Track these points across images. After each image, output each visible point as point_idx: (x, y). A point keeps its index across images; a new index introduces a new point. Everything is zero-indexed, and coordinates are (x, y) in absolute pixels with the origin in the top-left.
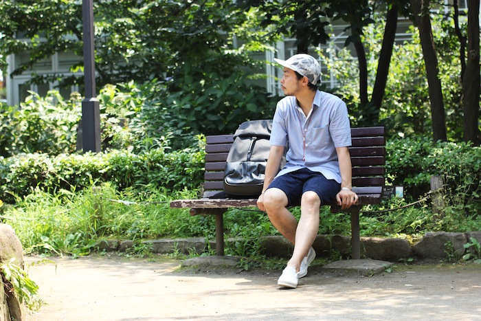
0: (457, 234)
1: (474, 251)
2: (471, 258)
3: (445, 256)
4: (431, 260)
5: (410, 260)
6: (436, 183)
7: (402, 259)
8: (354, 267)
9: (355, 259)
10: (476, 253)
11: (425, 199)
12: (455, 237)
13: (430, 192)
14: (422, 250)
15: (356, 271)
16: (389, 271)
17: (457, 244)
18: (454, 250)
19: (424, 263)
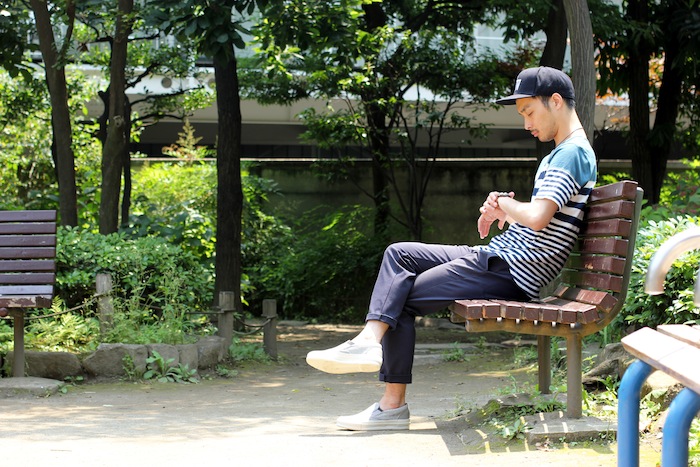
0: (137, 346)
1: (156, 368)
2: (154, 376)
3: (123, 374)
4: (104, 379)
5: (80, 378)
6: (104, 283)
7: (68, 378)
8: (23, 386)
9: (18, 376)
10: (160, 370)
11: (90, 303)
12: (136, 350)
13: (96, 295)
14: (94, 367)
15: (26, 390)
16: (65, 390)
17: (136, 359)
18: (134, 366)
19: (97, 383)
